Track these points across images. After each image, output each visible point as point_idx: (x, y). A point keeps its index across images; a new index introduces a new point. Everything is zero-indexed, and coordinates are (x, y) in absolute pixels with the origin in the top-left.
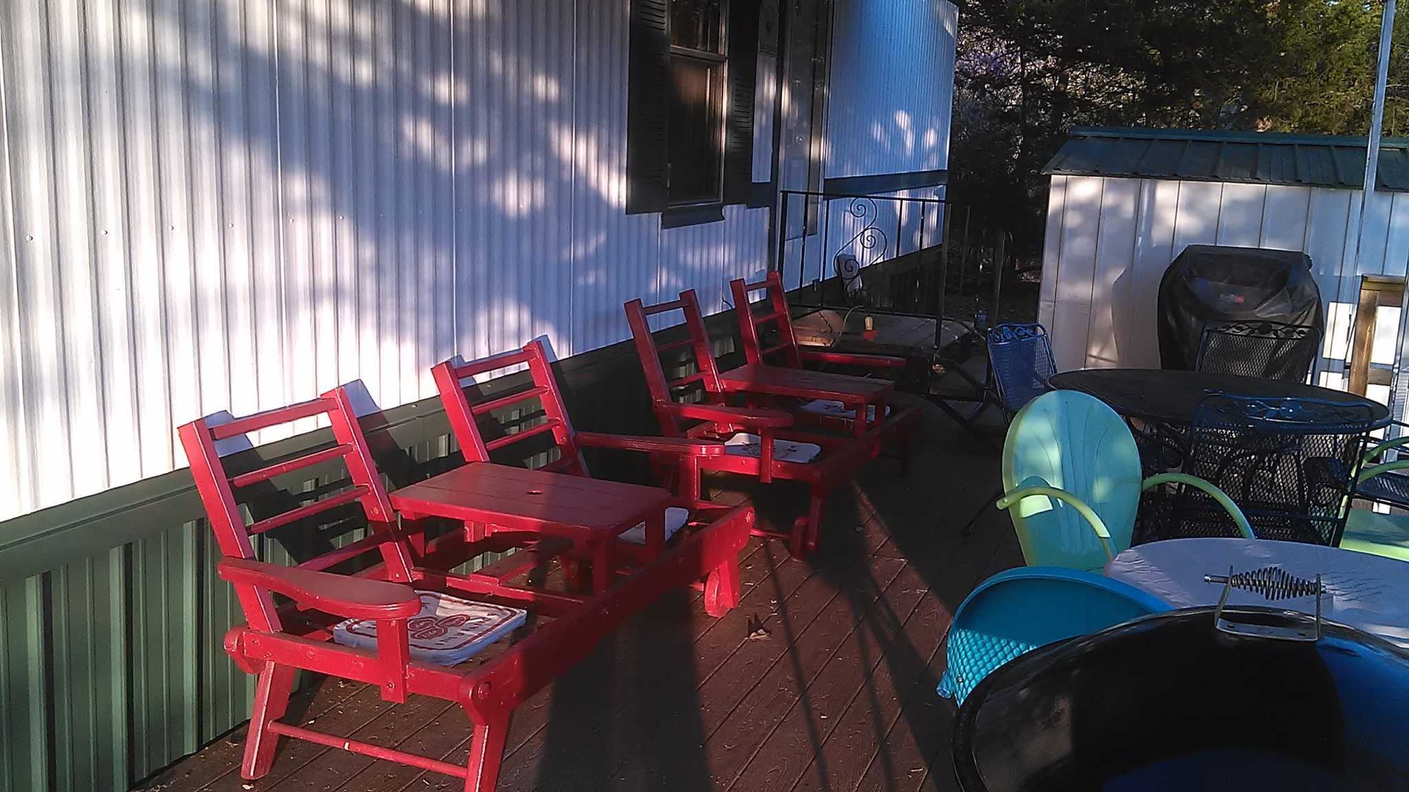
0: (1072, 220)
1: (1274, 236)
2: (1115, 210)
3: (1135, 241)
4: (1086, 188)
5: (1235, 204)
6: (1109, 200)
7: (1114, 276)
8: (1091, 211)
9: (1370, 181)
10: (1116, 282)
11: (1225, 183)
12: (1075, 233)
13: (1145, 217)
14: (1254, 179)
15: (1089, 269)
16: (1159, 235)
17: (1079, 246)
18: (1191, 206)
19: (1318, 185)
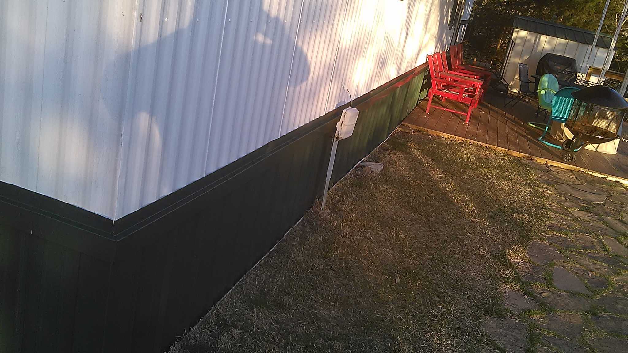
0: (518, 41)
1: (568, 54)
2: (529, 40)
3: (533, 50)
4: (523, 33)
5: (560, 44)
6: (529, 37)
7: (526, 58)
8: (524, 40)
9: (594, 44)
10: (526, 59)
11: (558, 38)
12: (518, 45)
13: (537, 43)
14: (566, 39)
15: (520, 55)
16: (539, 49)
17: (519, 48)
18: (549, 43)
19: (581, 43)
